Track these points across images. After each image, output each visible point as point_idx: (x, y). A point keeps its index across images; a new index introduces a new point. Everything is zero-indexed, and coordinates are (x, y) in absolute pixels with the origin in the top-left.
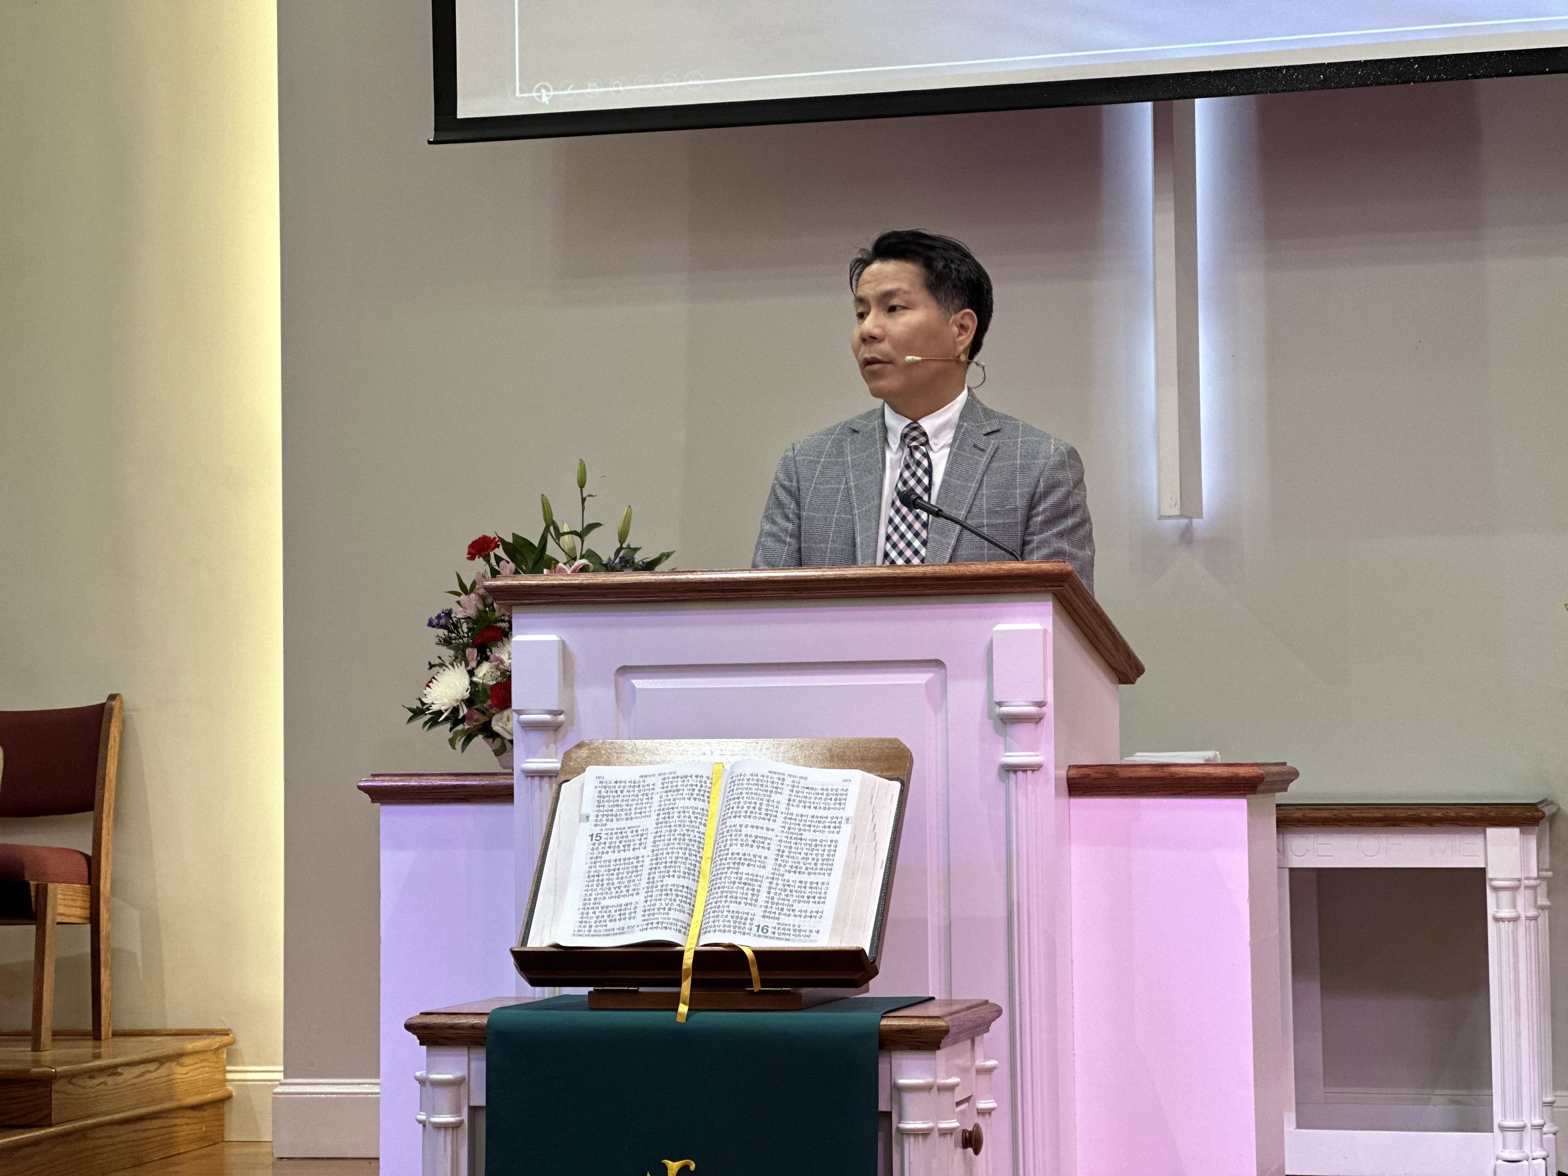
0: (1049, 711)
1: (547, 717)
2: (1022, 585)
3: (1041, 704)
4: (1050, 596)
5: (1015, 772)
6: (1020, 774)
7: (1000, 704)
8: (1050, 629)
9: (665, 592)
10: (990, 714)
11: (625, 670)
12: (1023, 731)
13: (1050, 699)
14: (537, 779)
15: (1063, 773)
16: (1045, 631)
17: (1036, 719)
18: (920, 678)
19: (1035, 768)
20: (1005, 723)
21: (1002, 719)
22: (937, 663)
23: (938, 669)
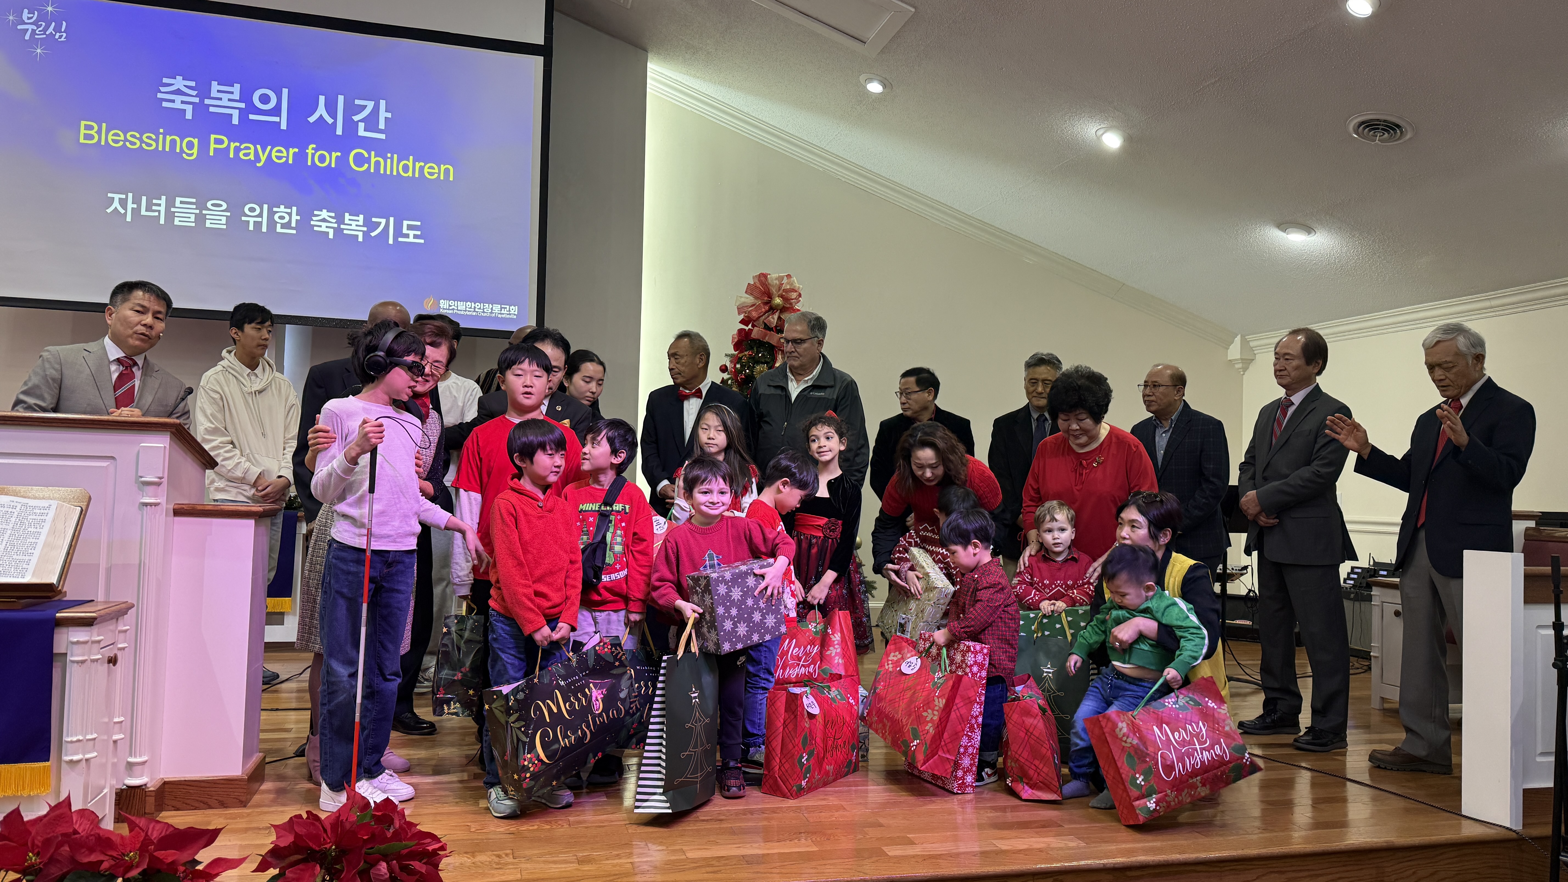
0: (165, 480)
2: (155, 427)
3: (160, 478)
4: (169, 433)
5: (146, 506)
6: (149, 506)
7: (141, 477)
8: (168, 447)
10: (137, 481)
12: (151, 489)
13: (166, 476)
15: (171, 507)
16: (165, 447)
17: (158, 484)
18: (104, 464)
19: (156, 505)
20: (143, 485)
21: (142, 483)
22: (112, 458)
23: (111, 461)
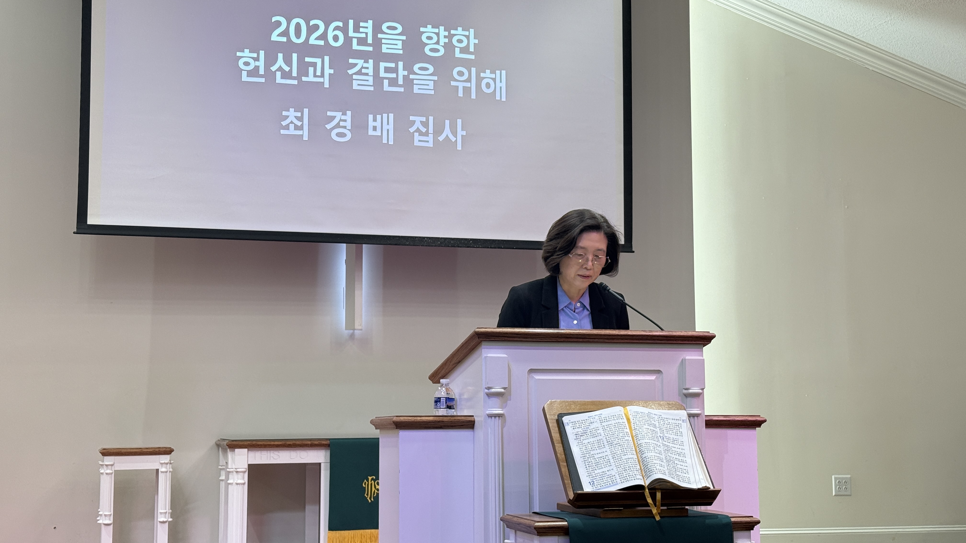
1: (503, 390)
2: (694, 341)
3: (703, 389)
5: (690, 417)
6: (696, 418)
7: (686, 389)
9: (553, 338)
11: (532, 371)
12: (694, 400)
14: (493, 418)
17: (699, 395)
18: (653, 377)
19: (698, 415)
20: (686, 397)
21: (685, 395)
22: (659, 372)
23: (658, 375)
